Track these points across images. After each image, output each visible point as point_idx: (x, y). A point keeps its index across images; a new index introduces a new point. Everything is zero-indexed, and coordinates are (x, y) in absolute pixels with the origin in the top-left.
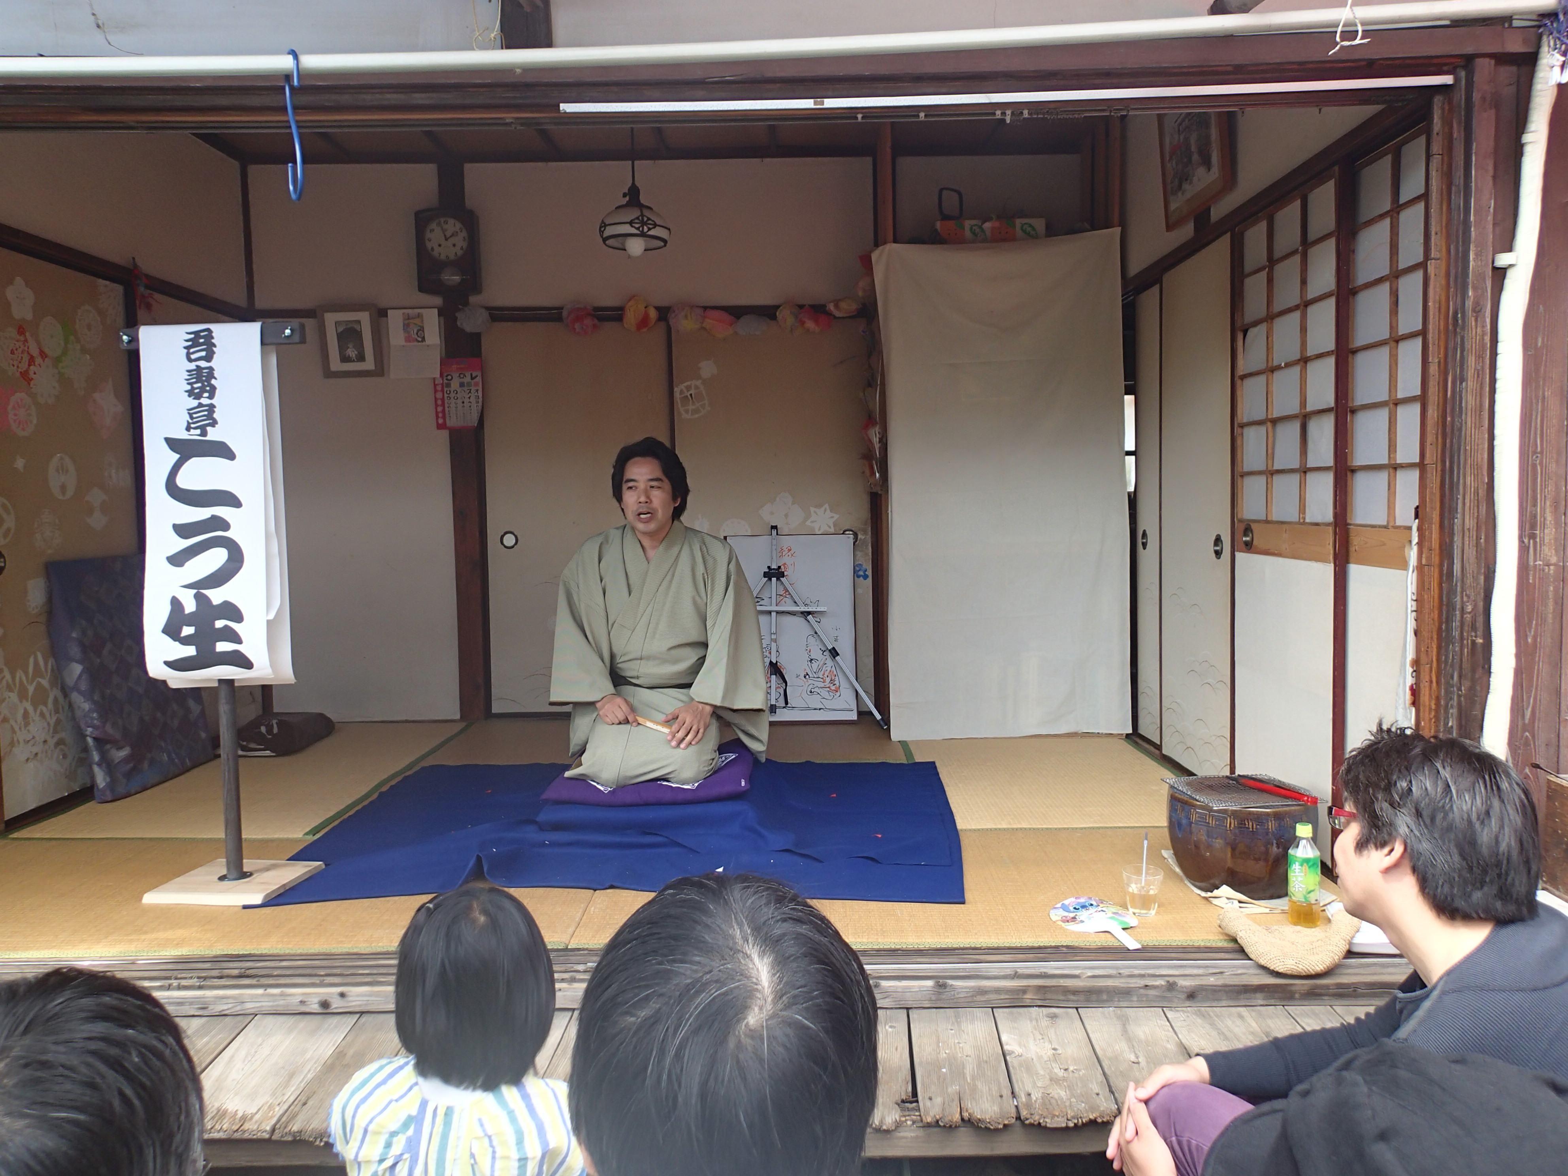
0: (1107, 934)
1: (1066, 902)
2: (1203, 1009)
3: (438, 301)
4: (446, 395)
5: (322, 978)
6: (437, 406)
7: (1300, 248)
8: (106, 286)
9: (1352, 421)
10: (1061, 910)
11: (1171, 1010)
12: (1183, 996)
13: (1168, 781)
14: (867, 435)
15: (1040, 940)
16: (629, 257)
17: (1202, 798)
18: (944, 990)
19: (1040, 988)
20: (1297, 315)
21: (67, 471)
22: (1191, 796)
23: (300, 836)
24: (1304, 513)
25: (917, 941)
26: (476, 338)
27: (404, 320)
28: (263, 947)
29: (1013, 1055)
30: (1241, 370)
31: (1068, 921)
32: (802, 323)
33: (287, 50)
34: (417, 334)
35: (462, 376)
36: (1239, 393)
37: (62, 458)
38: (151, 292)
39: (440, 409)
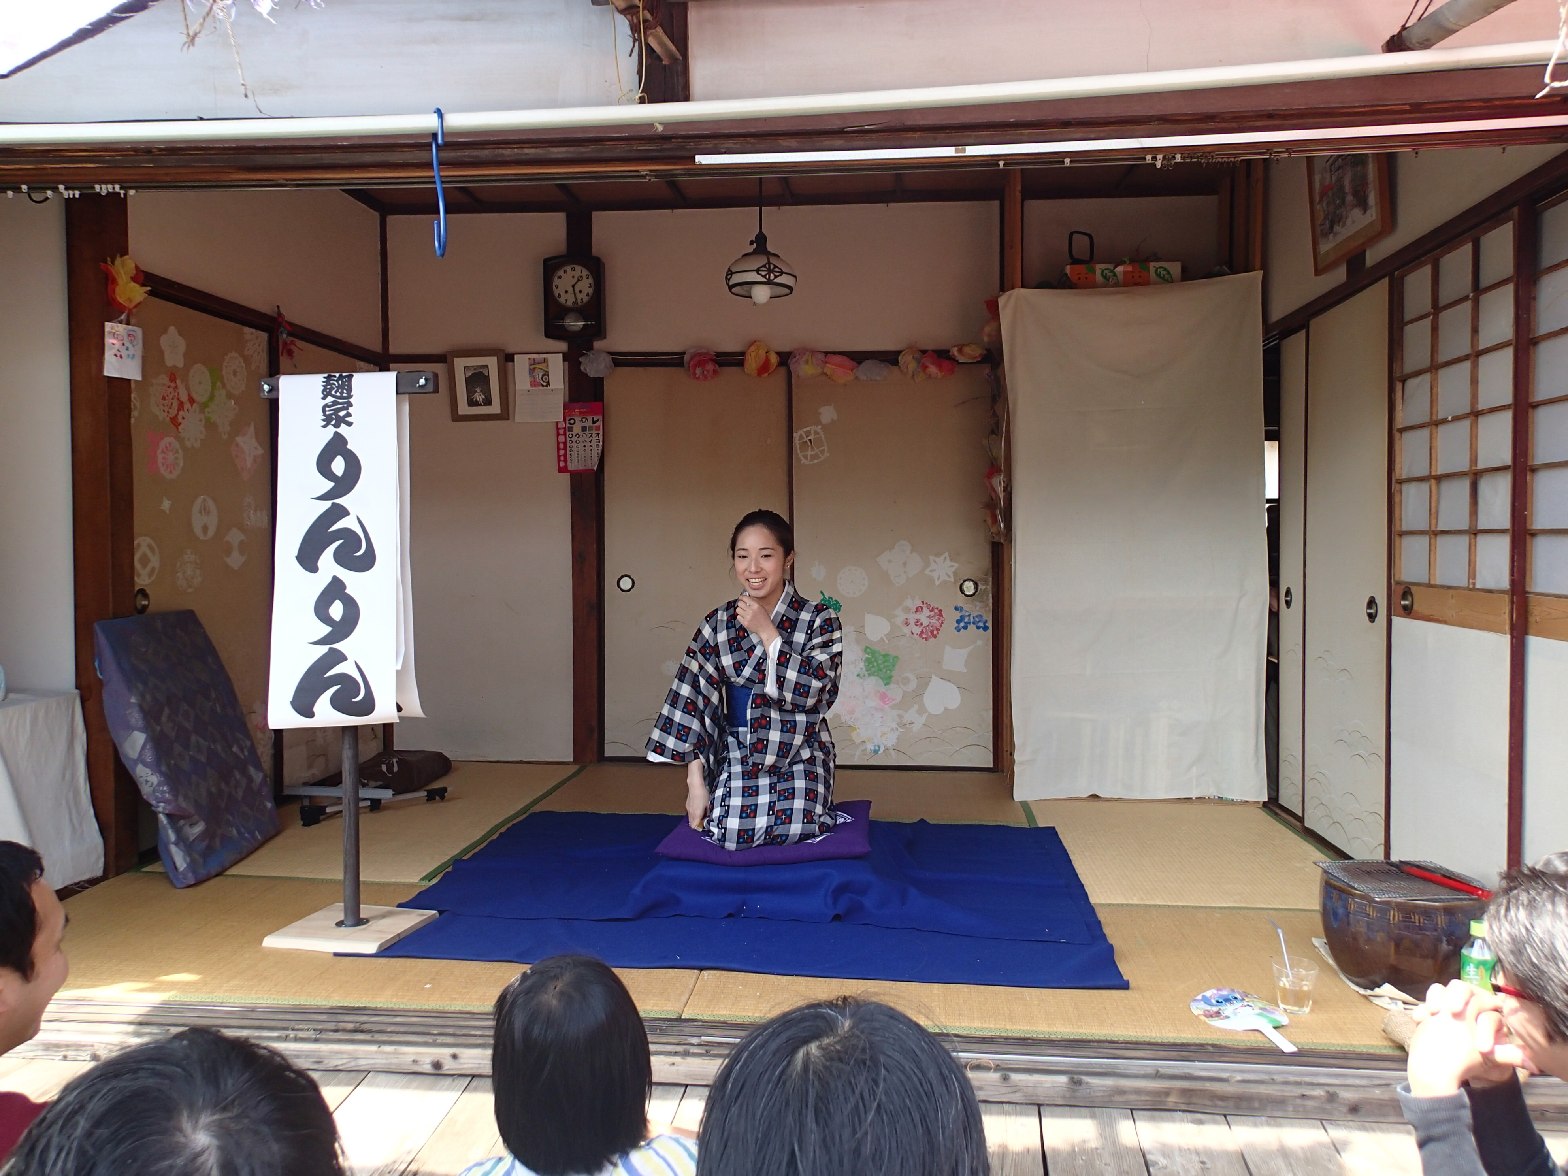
0: (1256, 1032)
1: (1208, 994)
2: (1367, 1124)
3: (563, 346)
4: (568, 439)
5: (435, 1037)
6: (559, 449)
7: (1472, 294)
8: (252, 334)
9: (1532, 480)
10: (1202, 1002)
11: (1332, 1124)
12: (1345, 1109)
13: (1321, 864)
14: (991, 484)
15: (1182, 1035)
16: (755, 304)
17: (1361, 887)
18: (1080, 1088)
19: (1184, 1092)
20: (1467, 365)
21: (209, 512)
22: (1348, 884)
23: (417, 881)
24: (1474, 578)
25: (1048, 1030)
26: (599, 382)
27: (530, 365)
28: (378, 1000)
29: (1157, 1167)
30: (1400, 422)
31: (1211, 1016)
32: (925, 367)
33: (434, 109)
34: (542, 378)
35: (584, 420)
36: (1397, 446)
37: (204, 500)
38: (294, 339)
39: (562, 452)
